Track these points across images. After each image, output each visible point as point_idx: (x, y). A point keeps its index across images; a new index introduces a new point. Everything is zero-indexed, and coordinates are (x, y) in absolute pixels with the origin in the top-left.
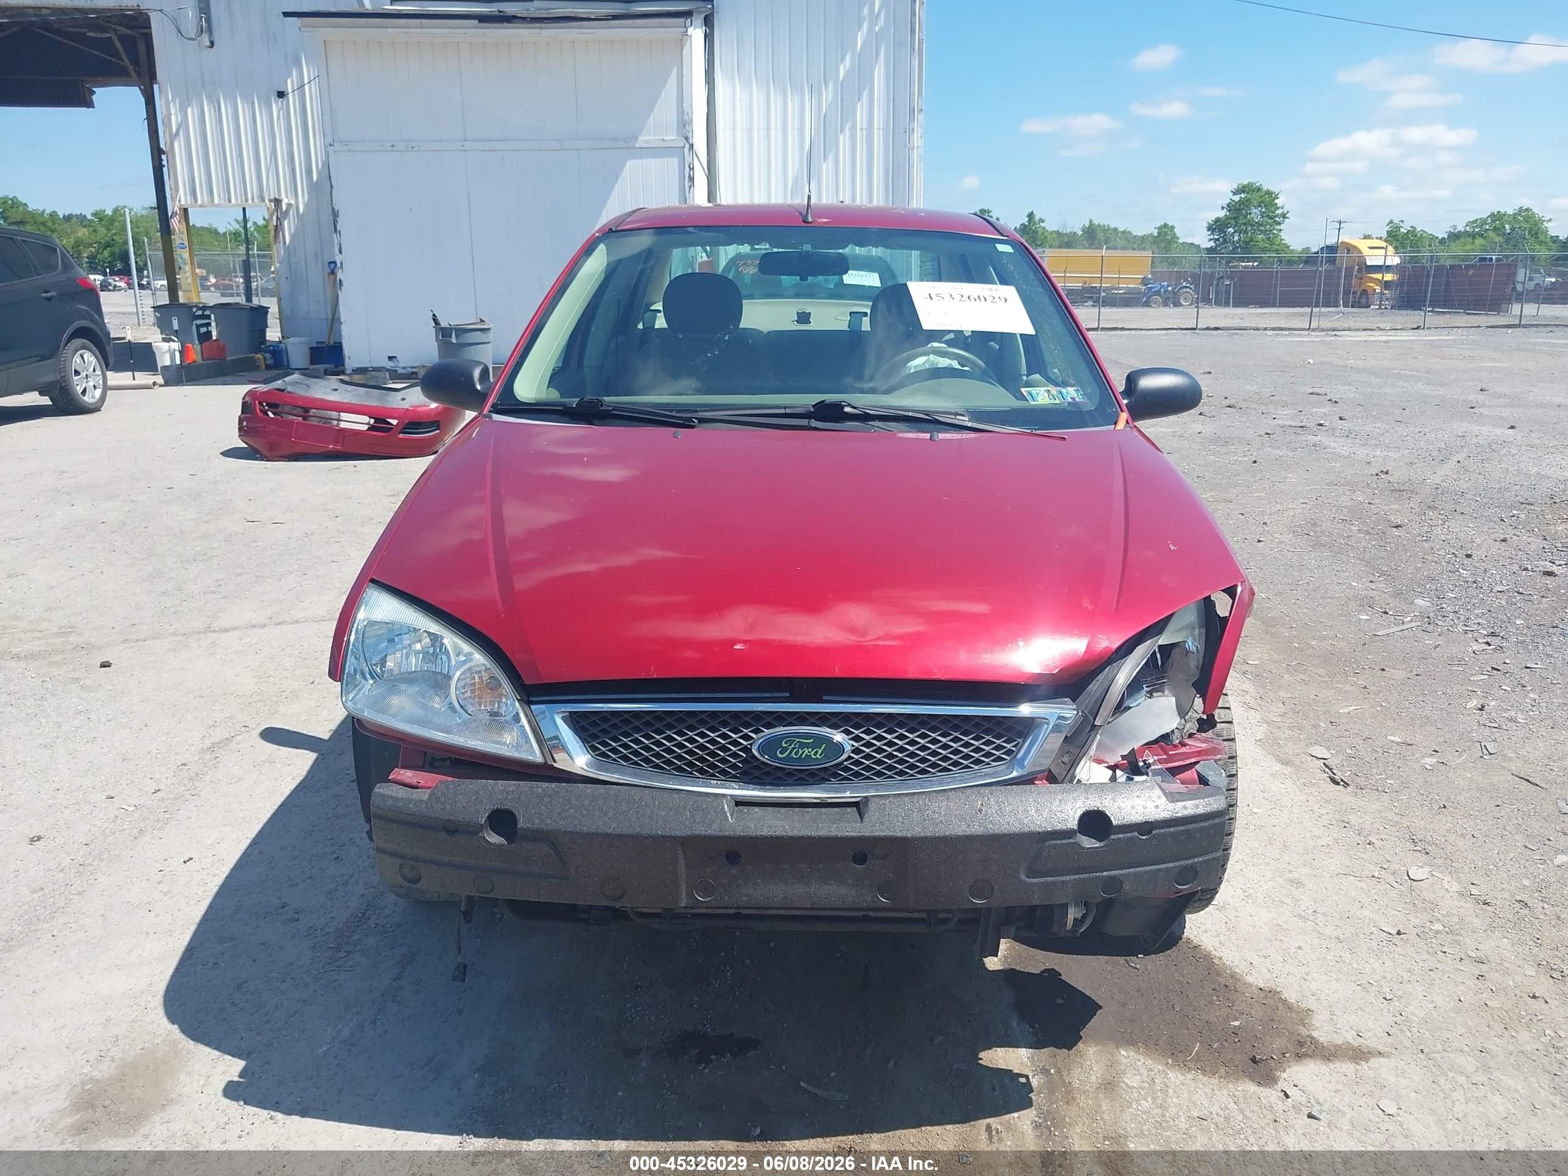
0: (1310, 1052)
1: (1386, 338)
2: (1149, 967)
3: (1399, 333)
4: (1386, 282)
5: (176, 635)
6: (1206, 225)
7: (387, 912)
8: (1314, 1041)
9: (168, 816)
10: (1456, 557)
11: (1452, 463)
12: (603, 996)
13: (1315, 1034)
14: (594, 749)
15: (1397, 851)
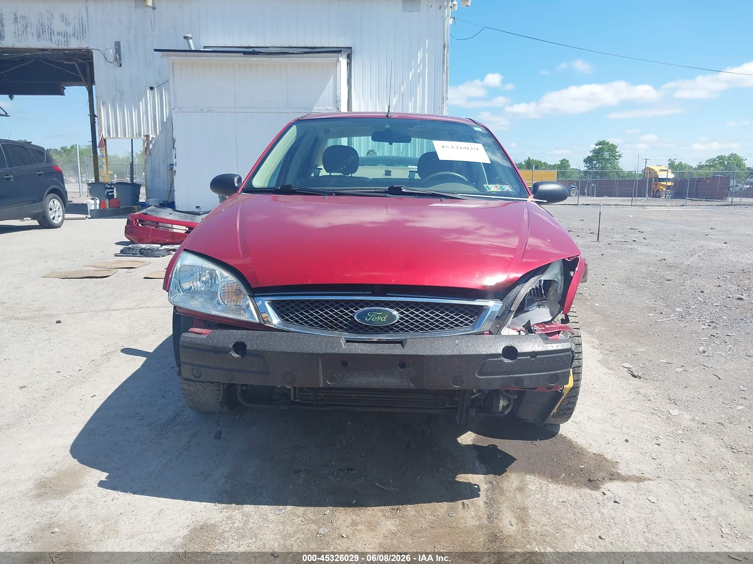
0: (616, 478)
1: (668, 209)
2: (542, 445)
3: (674, 207)
4: (668, 186)
5: (92, 311)
6: (583, 160)
7: (185, 417)
8: (618, 474)
9: (85, 380)
10: (696, 292)
11: (696, 256)
12: (285, 450)
13: (619, 471)
14: (282, 317)
15: (662, 403)
